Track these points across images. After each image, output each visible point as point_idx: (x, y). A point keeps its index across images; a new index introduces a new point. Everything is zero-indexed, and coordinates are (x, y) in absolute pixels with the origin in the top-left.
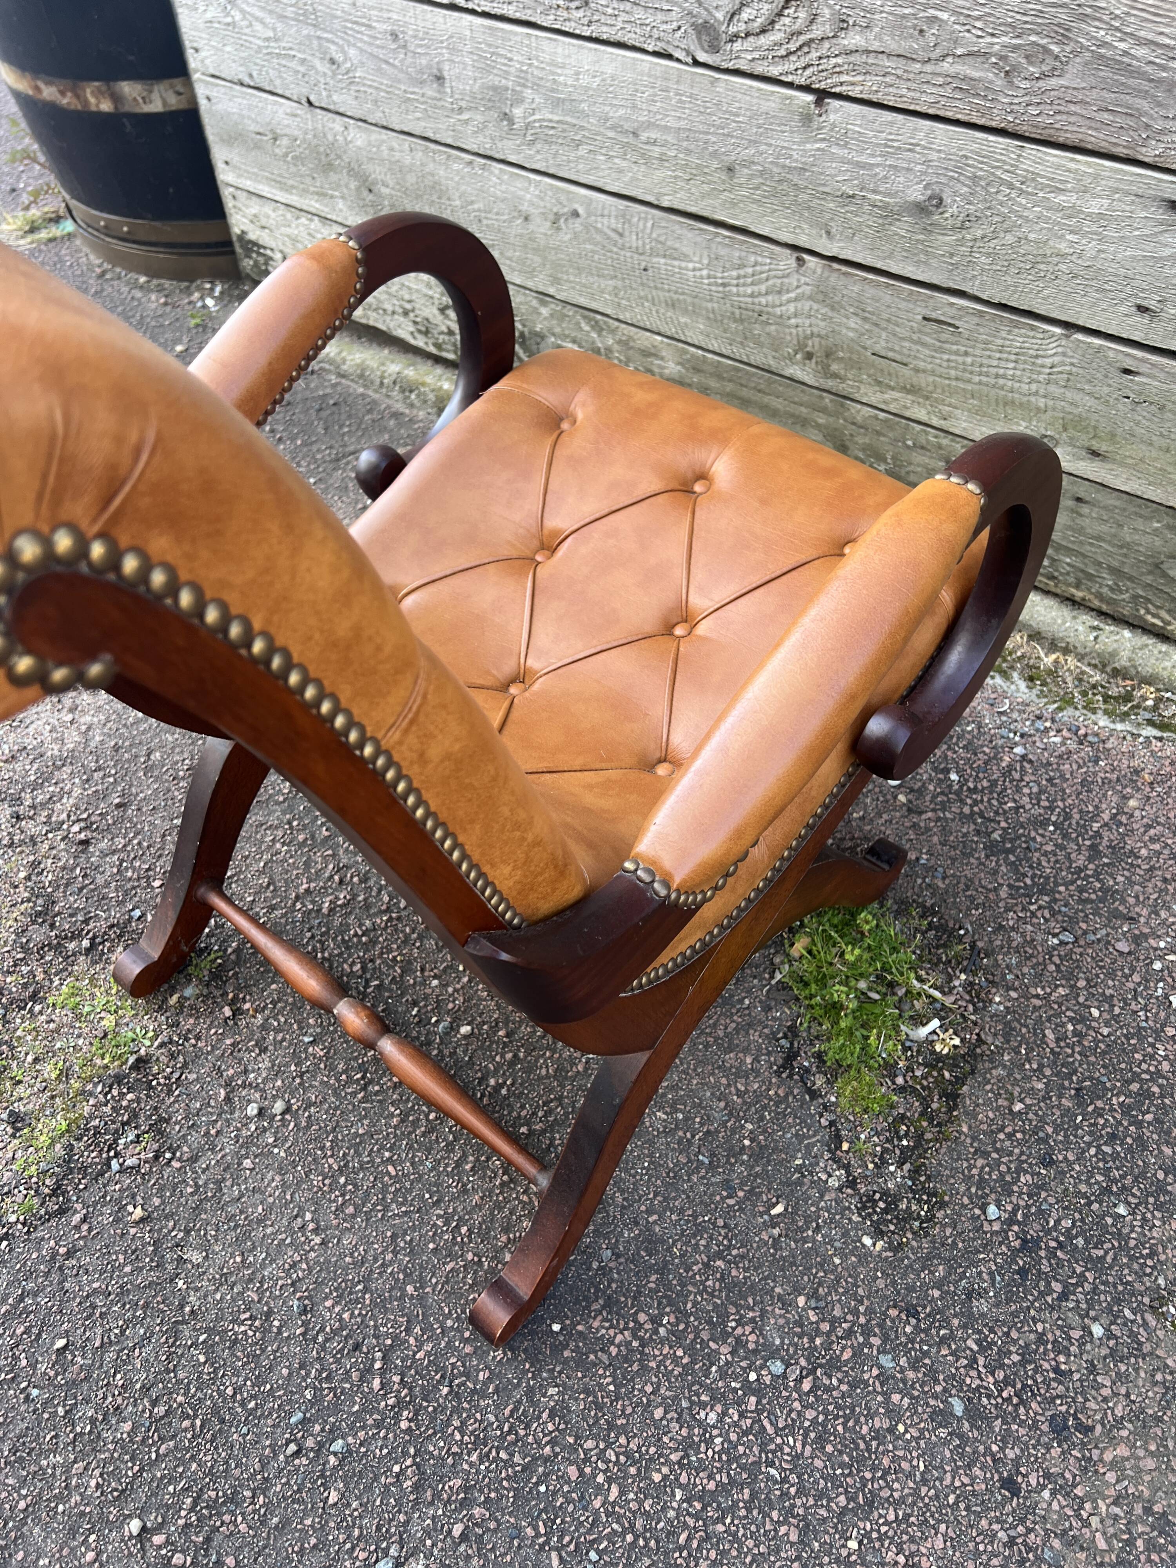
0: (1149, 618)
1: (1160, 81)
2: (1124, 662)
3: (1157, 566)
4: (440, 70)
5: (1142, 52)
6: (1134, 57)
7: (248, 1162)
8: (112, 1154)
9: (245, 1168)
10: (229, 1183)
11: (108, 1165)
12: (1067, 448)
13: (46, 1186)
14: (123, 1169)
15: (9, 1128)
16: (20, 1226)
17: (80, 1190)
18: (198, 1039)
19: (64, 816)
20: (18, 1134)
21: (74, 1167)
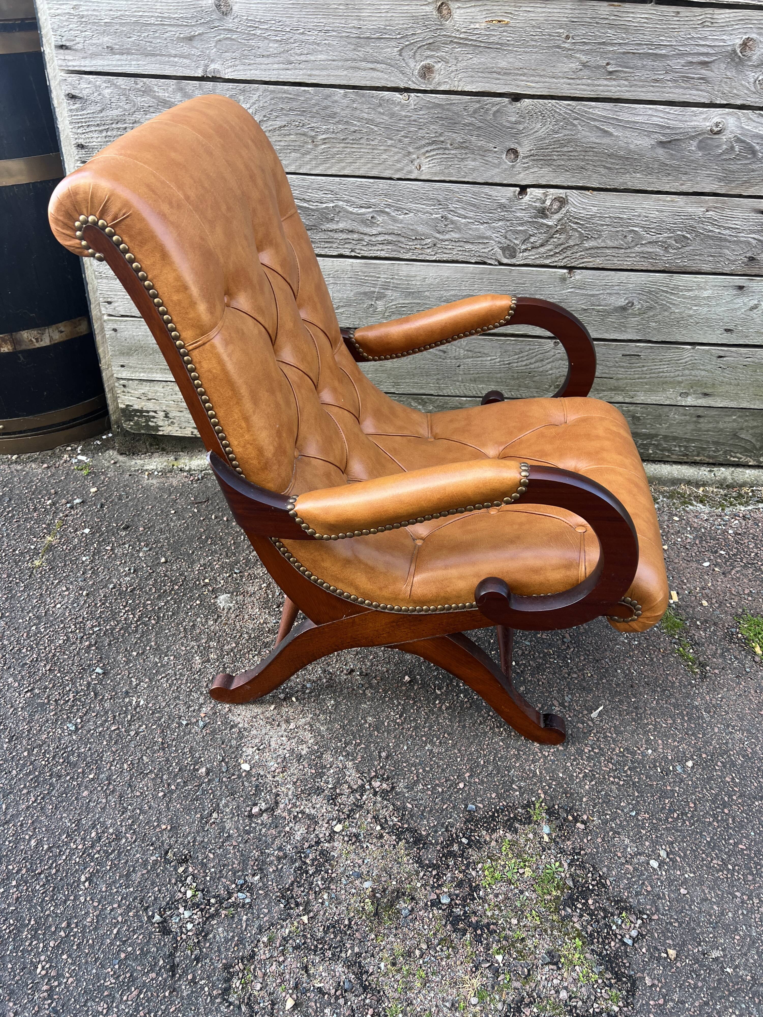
0: (732, 459)
1: (733, 241)
2: (731, 481)
3: (735, 435)
5: (726, 232)
6: (722, 234)
7: (683, 891)
8: (619, 937)
9: (684, 895)
10: (687, 907)
11: (625, 944)
12: (693, 395)
13: (609, 979)
14: (635, 940)
15: (551, 967)
16: (625, 1009)
17: (629, 967)
18: (584, 850)
19: (360, 782)
20: (560, 966)
21: (610, 959)
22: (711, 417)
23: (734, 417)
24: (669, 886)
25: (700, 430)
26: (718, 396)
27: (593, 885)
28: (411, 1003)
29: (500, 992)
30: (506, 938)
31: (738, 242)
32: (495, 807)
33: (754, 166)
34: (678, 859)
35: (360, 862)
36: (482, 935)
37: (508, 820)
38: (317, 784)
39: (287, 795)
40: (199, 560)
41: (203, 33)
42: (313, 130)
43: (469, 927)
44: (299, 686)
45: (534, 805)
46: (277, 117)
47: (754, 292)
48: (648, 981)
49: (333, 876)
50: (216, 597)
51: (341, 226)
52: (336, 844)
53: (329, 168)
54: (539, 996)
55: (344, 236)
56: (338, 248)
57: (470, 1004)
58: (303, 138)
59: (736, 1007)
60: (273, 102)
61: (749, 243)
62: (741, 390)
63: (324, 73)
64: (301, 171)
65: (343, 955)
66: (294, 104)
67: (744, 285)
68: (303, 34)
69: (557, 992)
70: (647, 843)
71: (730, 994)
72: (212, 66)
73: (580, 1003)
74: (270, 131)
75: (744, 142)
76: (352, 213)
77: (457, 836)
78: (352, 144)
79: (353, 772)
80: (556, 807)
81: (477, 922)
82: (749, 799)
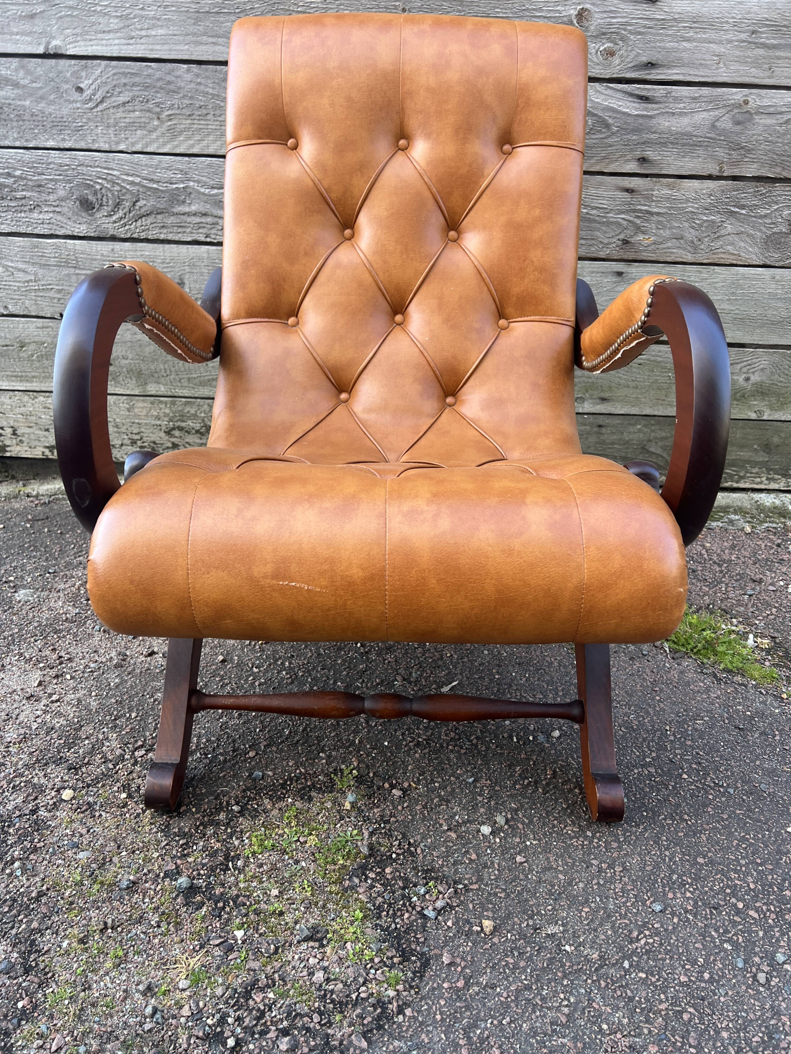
1: (604, 222)
3: (643, 448)
4: (181, 279)
5: (594, 212)
6: (591, 215)
7: (519, 859)
8: (419, 909)
9: (521, 863)
10: (522, 876)
11: (425, 917)
12: (591, 401)
13: (392, 958)
14: (439, 912)
15: (311, 944)
16: (405, 994)
17: (424, 943)
18: (394, 817)
19: (118, 752)
20: (325, 942)
21: (399, 934)
22: (613, 426)
23: (639, 427)
24: (503, 854)
25: (603, 443)
26: (618, 401)
27: (398, 855)
28: (90, 988)
29: (226, 975)
30: (257, 912)
31: (608, 224)
32: (290, 774)
33: (610, 140)
34: (520, 826)
35: (84, 831)
36: (224, 908)
37: (304, 788)
38: (61, 754)
39: (17, 764)
40: (11, 563)
41: (44, 11)
42: (158, 106)
43: (209, 900)
44: (82, 667)
45: (342, 773)
46: (120, 93)
47: (634, 279)
48: (446, 959)
49: (38, 845)
50: (15, 592)
51: (194, 208)
52: (58, 814)
53: (177, 146)
54: (282, 979)
55: (198, 220)
56: (192, 233)
57: (176, 988)
58: (147, 115)
59: (571, 993)
60: (116, 77)
61: (619, 224)
62: (642, 393)
63: (166, 47)
64: (148, 150)
65: (14, 932)
66: (137, 80)
67: (623, 270)
68: (142, 9)
69: (311, 974)
70: (482, 810)
71: (565, 976)
72: (54, 43)
73: (340, 986)
74: (114, 107)
75: (595, 115)
76: (204, 194)
77: (228, 803)
78: (199, 120)
79: (115, 744)
80: (371, 775)
81: (222, 894)
82: (628, 767)
